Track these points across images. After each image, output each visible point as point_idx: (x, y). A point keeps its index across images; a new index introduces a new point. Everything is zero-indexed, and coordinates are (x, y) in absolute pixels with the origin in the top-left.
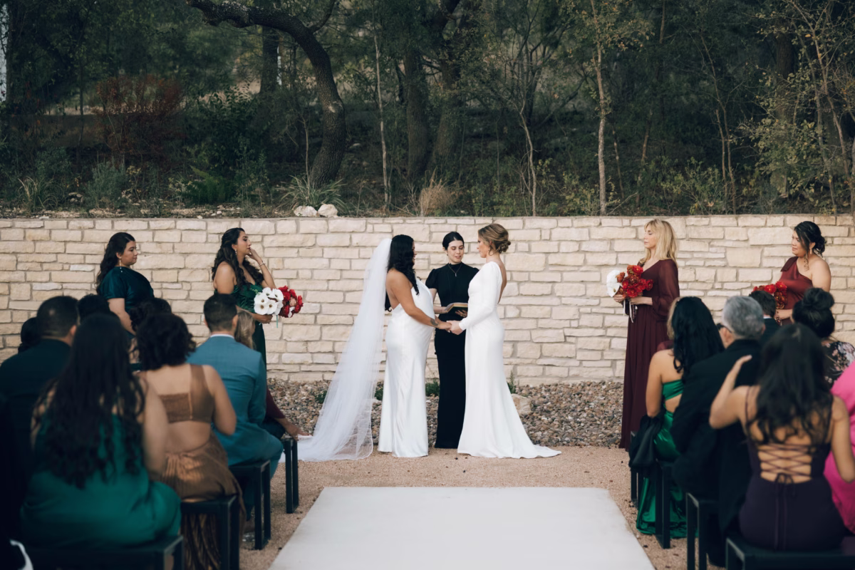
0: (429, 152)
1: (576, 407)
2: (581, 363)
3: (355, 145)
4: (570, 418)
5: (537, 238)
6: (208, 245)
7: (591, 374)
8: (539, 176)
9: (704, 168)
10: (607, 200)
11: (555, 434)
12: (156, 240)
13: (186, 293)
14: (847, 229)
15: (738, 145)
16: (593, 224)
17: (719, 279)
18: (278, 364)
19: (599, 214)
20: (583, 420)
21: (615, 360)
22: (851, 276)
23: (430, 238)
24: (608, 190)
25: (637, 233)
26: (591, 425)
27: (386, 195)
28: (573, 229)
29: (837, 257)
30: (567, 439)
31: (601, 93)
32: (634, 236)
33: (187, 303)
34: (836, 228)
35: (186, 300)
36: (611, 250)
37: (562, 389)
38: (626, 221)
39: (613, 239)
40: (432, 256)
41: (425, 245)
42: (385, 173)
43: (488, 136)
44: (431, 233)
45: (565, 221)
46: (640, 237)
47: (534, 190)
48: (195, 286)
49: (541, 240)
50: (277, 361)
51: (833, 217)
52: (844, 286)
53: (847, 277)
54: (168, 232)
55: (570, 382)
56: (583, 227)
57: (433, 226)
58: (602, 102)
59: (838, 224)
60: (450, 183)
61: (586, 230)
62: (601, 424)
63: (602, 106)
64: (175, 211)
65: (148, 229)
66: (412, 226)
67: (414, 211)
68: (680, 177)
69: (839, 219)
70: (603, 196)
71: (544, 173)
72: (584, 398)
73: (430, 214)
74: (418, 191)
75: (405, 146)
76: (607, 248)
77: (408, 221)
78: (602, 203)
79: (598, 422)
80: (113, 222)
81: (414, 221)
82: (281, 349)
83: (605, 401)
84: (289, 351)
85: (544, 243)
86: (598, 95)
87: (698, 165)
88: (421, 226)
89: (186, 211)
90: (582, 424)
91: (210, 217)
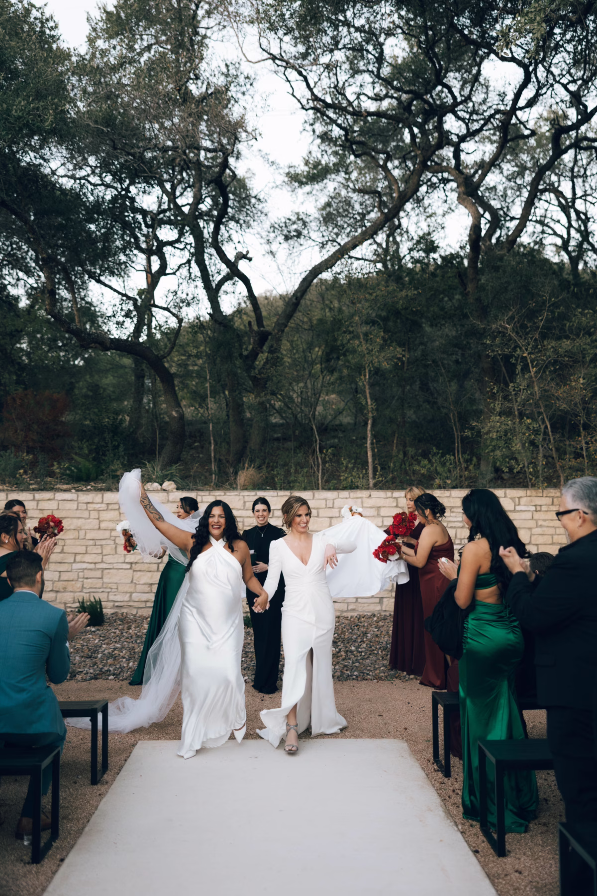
0: (245, 447)
1: (357, 638)
2: (357, 600)
3: (196, 444)
4: (353, 648)
5: (324, 506)
6: (78, 512)
7: (364, 609)
8: (324, 462)
9: (443, 455)
10: (374, 478)
11: (345, 668)
12: (39, 508)
13: (61, 548)
14: (551, 499)
15: (472, 437)
16: (364, 496)
17: (458, 536)
18: (129, 601)
19: (368, 488)
20: (363, 649)
21: (383, 598)
22: (556, 534)
23: (244, 506)
24: (375, 470)
25: (397, 503)
26: (370, 654)
27: (214, 476)
28: (350, 500)
29: (545, 520)
30: (356, 673)
31: (369, 400)
32: (395, 504)
33: (61, 555)
34: (543, 498)
35: (60, 553)
36: (379, 515)
37: (344, 621)
38: (389, 493)
39: (379, 507)
40: (246, 520)
41: (240, 511)
42: (213, 460)
43: (285, 439)
44: (245, 502)
45: (345, 494)
46: (400, 505)
47: (320, 471)
48: (68, 542)
49: (326, 507)
50: (128, 599)
51: (541, 491)
52: (550, 542)
53: (552, 535)
54: (49, 502)
55: (349, 615)
56: (357, 498)
57: (246, 497)
58: (370, 407)
59: (545, 495)
60: (259, 468)
61: (360, 500)
62: (378, 653)
63: (370, 410)
64: (58, 486)
65: (34, 499)
66: (230, 497)
67: (233, 487)
68: (426, 462)
69: (545, 492)
70: (371, 475)
71: (327, 459)
72: (362, 629)
73: (245, 488)
74: (236, 473)
75: (228, 443)
76: (375, 514)
77: (228, 494)
78: (371, 480)
79: (375, 652)
80: (7, 495)
81: (232, 494)
82: (132, 590)
83: (379, 633)
84: (138, 591)
85: (329, 510)
86: (367, 402)
87: (438, 453)
88: (237, 497)
89: (65, 487)
90: (363, 654)
91: (82, 490)
